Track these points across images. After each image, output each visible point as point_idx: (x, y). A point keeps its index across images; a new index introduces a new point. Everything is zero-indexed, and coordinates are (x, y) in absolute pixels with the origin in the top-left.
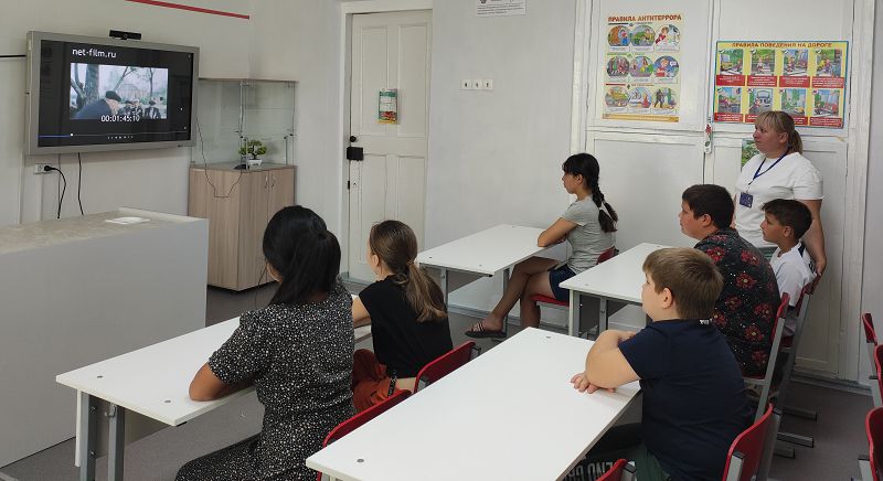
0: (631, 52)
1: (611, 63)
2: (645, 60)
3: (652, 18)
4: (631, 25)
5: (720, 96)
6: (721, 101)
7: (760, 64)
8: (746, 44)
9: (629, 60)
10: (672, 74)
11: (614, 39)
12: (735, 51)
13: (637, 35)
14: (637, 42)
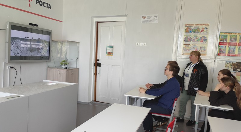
0: (192, 35)
1: (186, 38)
2: (197, 37)
3: (199, 25)
4: (193, 27)
5: (220, 48)
6: (220, 50)
7: (233, 39)
8: (228, 33)
9: (192, 37)
10: (205, 42)
11: (187, 31)
12: (225, 35)
13: (195, 30)
14: (194, 32)
